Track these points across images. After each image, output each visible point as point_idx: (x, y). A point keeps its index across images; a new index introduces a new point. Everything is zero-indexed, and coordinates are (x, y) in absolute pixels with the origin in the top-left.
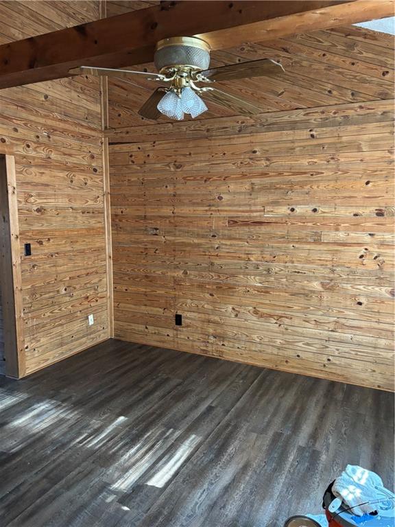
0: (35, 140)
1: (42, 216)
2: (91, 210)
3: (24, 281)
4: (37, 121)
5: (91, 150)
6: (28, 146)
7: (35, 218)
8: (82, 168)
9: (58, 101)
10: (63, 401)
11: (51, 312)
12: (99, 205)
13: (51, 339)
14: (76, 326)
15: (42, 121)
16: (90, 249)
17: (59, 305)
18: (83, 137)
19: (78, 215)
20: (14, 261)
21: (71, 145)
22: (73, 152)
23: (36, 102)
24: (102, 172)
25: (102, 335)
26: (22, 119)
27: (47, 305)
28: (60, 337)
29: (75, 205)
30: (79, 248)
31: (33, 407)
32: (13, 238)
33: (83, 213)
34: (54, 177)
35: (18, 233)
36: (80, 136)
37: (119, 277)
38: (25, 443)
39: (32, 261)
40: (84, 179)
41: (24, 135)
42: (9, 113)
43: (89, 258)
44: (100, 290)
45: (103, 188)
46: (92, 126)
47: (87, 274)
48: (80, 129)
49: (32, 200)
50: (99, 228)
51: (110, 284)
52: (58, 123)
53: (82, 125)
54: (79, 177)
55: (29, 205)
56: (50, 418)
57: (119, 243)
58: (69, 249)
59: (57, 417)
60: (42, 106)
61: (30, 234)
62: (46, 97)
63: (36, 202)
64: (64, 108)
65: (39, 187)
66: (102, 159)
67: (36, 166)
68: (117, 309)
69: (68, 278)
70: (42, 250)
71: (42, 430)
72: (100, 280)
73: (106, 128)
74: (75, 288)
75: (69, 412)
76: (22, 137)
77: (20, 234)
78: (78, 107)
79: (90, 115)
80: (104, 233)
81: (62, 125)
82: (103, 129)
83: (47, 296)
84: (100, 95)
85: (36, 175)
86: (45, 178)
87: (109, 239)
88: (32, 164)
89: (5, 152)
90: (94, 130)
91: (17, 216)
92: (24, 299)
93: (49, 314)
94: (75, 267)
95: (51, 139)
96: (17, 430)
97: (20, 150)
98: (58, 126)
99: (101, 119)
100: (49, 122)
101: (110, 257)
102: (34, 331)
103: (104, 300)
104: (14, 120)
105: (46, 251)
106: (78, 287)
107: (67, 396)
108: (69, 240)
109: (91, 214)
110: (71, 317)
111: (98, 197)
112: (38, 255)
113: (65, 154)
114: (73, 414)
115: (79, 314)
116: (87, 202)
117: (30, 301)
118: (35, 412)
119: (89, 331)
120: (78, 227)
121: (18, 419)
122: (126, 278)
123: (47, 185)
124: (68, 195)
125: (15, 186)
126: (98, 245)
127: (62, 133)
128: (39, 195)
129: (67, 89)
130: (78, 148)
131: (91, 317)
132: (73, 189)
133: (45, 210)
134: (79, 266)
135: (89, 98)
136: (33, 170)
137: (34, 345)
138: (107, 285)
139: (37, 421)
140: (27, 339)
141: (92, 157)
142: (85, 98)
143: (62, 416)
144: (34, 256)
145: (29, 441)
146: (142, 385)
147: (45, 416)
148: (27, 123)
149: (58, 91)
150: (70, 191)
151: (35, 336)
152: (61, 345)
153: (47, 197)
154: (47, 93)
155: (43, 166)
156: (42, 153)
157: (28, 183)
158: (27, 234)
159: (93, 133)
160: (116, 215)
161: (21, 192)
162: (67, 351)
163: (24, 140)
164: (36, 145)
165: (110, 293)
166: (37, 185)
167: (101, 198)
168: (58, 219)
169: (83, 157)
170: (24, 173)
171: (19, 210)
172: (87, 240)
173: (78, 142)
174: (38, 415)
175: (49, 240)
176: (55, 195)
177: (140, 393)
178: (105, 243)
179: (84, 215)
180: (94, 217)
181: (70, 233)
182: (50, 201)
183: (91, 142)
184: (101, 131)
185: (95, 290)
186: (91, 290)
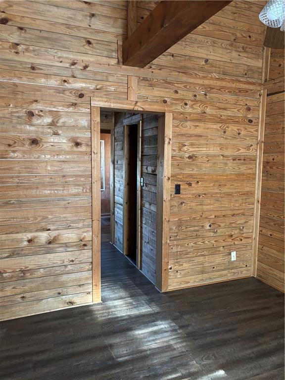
0: (193, 98)
1: (193, 162)
2: (242, 158)
3: (172, 214)
4: (196, 82)
5: (247, 103)
6: (186, 104)
7: (186, 164)
8: (237, 120)
9: (218, 63)
10: (181, 327)
11: (195, 243)
12: (251, 152)
13: (193, 265)
14: (218, 259)
15: (200, 82)
16: (239, 192)
17: (203, 238)
18: (240, 91)
19: (228, 162)
20: (165, 197)
21: (226, 100)
22: (227, 106)
23: (196, 66)
24: (258, 122)
25: (244, 272)
26: (182, 83)
27: (192, 236)
28: (202, 266)
29: (226, 153)
30: (227, 191)
31: (156, 323)
32: (165, 179)
33: (234, 160)
34: (208, 128)
35: (170, 176)
36: (238, 91)
37: (265, 221)
38: (131, 356)
39: (181, 198)
40: (238, 129)
41: (184, 95)
42: (171, 79)
43: (236, 201)
44: (245, 230)
45: (257, 137)
46: (251, 80)
47: (233, 215)
48: (238, 84)
49: (185, 148)
50: (250, 174)
51: (256, 227)
52: (215, 82)
53: (240, 81)
54: (233, 128)
55: (182, 153)
56: (161, 340)
57: (268, 189)
58: (217, 191)
59: (167, 342)
60: (202, 69)
61: (181, 177)
62: (207, 61)
63: (188, 150)
64: (224, 68)
65: (193, 138)
66: (259, 110)
67: (191, 120)
68: (261, 251)
69: (213, 217)
70: (190, 190)
71: (150, 350)
72: (246, 222)
73: (266, 80)
74: (219, 226)
75: (179, 341)
76: (182, 97)
77: (172, 176)
78: (237, 65)
79: (250, 71)
80: (255, 179)
81: (219, 83)
82: (263, 82)
83: (192, 229)
84: (263, 51)
85: (190, 128)
86: (199, 130)
87: (259, 185)
88: (188, 119)
89: (165, 110)
90: (253, 84)
91: (170, 162)
92: (171, 229)
93: (192, 244)
94: (221, 207)
95: (207, 97)
96: (134, 340)
97: (179, 108)
98: (215, 84)
99: (262, 73)
100: (207, 82)
101: (258, 202)
102: (178, 256)
103: (250, 241)
104: (175, 84)
105: (194, 192)
106: (222, 225)
107: (187, 323)
108: (217, 184)
109: (242, 161)
110: (213, 250)
111: (252, 145)
112: (186, 194)
113: (220, 109)
114: (181, 345)
115: (221, 249)
116: (239, 150)
117: (176, 231)
118: (155, 328)
119: (231, 266)
120: (229, 172)
121: (140, 329)
122: (272, 224)
123: (200, 136)
124: (220, 144)
125: (171, 137)
126: (247, 189)
127: (219, 90)
128: (192, 145)
129: (229, 51)
130: (234, 102)
131: (234, 254)
132: (226, 138)
133: (196, 157)
134: (225, 207)
135: (250, 55)
136: (188, 124)
137: (177, 267)
138: (253, 226)
139: (151, 338)
140: (171, 262)
141: (249, 109)
142: (246, 56)
143: (172, 342)
144: (183, 195)
145: (135, 356)
146: (261, 340)
147: (159, 336)
148: (186, 85)
149: (219, 54)
150: (222, 141)
151: (179, 260)
152: (202, 272)
153: (199, 146)
154: (208, 57)
155: (198, 119)
156: (198, 109)
157: (183, 135)
158: (178, 176)
159: (251, 87)
160: (268, 163)
161: (176, 142)
162: (207, 279)
163: (183, 100)
164: (193, 103)
165: (256, 234)
166: (191, 136)
167: (254, 146)
168: (208, 165)
169: (238, 110)
170: (180, 126)
171: (172, 157)
172: (236, 185)
173: (235, 97)
174: (155, 333)
175: (198, 182)
176: (207, 144)
177: (255, 350)
178: (255, 187)
179: (235, 162)
180: (245, 164)
181: (218, 177)
182: (201, 149)
183: (249, 96)
184: (260, 84)
185: (240, 229)
186: (236, 229)
